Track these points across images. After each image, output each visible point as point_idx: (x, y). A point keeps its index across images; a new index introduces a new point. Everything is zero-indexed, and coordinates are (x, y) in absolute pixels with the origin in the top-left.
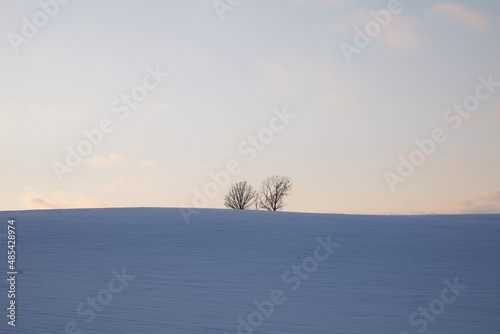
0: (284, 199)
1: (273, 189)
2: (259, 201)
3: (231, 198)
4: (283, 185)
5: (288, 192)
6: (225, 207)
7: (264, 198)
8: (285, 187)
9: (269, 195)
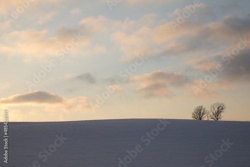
0: (222, 114)
1: (216, 109)
2: (209, 115)
3: (195, 114)
4: (221, 107)
5: (224, 111)
6: (192, 119)
7: (212, 114)
8: (222, 109)
9: (214, 112)
